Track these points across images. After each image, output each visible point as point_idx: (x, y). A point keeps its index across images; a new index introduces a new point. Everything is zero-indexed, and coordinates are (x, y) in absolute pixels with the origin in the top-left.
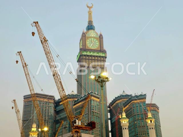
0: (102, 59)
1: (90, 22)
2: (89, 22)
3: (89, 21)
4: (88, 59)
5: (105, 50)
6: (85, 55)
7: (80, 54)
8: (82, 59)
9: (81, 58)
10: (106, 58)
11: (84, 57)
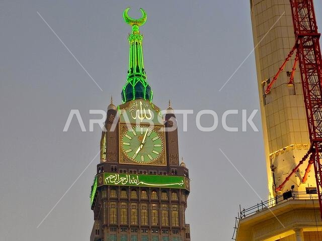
0: (174, 197)
1: (135, 71)
2: (132, 72)
3: (132, 69)
4: (126, 200)
5: (183, 168)
6: (114, 188)
7: (98, 184)
8: (106, 199)
9: (103, 196)
10: (187, 192)
11: (113, 195)
